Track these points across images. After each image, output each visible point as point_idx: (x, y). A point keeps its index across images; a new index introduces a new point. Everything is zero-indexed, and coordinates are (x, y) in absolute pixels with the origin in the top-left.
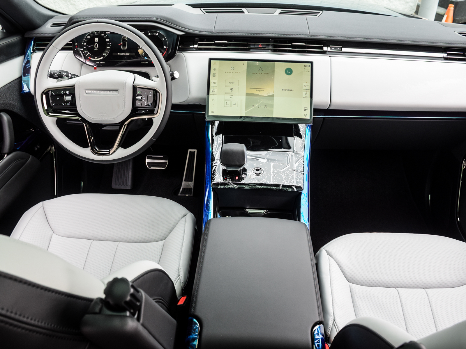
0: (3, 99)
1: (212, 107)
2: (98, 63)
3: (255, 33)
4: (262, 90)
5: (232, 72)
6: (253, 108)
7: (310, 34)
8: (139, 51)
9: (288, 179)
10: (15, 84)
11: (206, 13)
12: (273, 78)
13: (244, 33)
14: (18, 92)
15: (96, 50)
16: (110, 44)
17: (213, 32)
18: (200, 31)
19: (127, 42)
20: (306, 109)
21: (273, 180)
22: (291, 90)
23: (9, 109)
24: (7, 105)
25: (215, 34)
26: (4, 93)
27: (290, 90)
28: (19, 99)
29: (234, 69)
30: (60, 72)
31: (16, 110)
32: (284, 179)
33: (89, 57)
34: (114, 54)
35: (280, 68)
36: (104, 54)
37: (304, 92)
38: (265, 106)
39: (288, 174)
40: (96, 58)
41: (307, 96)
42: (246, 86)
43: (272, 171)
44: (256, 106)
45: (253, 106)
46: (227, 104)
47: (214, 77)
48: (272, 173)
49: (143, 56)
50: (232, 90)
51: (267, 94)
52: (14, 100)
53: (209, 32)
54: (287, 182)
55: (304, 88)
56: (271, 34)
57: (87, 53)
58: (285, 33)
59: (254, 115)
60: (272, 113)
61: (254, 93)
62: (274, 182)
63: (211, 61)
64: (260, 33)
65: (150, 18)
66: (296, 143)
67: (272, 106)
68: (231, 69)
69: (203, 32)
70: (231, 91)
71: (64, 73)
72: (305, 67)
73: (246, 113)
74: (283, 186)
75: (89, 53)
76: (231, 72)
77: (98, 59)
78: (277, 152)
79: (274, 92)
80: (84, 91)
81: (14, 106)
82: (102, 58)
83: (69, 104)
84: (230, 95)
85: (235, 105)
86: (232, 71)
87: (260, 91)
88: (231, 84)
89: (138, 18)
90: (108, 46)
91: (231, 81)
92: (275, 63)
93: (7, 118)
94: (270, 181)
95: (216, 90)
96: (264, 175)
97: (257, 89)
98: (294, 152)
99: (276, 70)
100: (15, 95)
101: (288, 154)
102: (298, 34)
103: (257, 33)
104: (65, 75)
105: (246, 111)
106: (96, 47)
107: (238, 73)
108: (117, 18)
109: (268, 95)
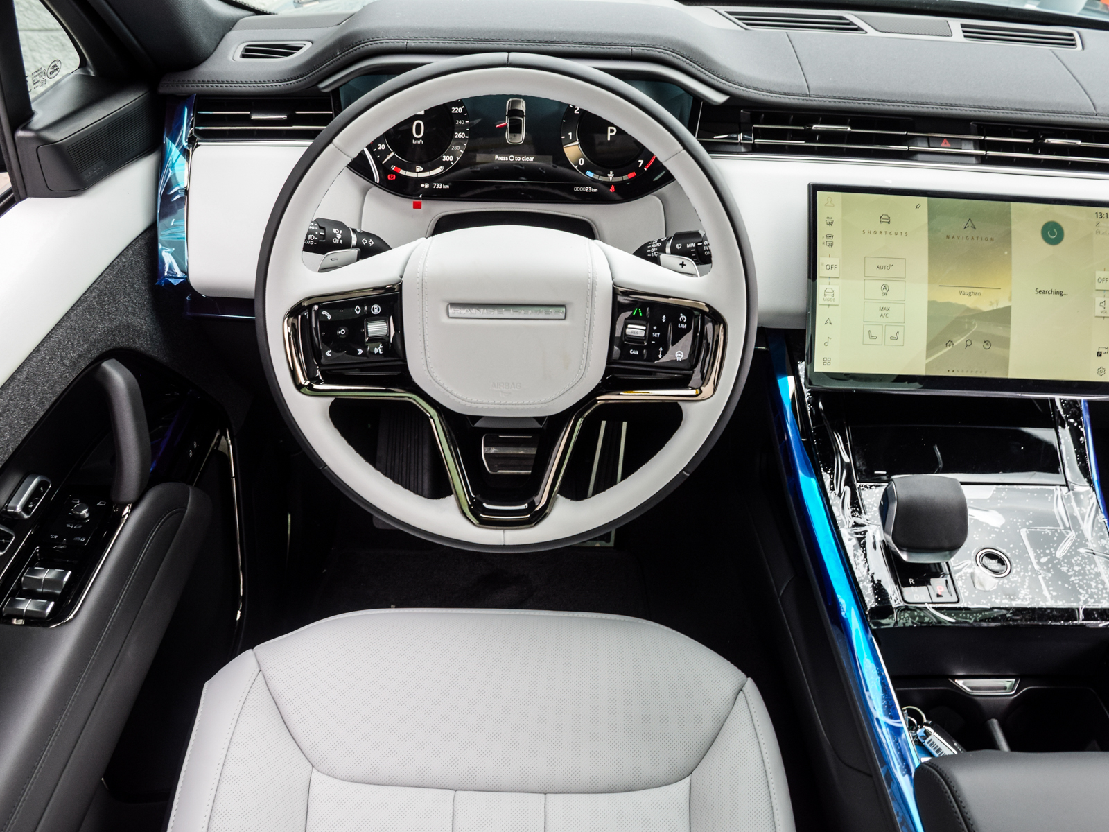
0: (109, 314)
1: (826, 344)
2: (427, 186)
3: (937, 104)
4: (976, 290)
5: (883, 233)
6: (949, 348)
7: (1099, 111)
8: (564, 149)
9: (1090, 586)
10: (137, 255)
11: (747, 24)
12: (1006, 253)
13: (903, 102)
14: (146, 281)
15: (417, 142)
16: (466, 125)
17: (807, 95)
18: (767, 91)
19: (524, 120)
20: (1103, 350)
21: (1050, 594)
22: (1061, 294)
23: (125, 345)
24: (119, 332)
25: (815, 102)
26: (110, 293)
27: (1056, 292)
28: (148, 303)
29: (889, 222)
30: (323, 228)
31: (142, 344)
32: (1081, 587)
33: (393, 168)
34: (480, 157)
35: (1026, 221)
36: (446, 158)
37: (1099, 300)
38: (985, 344)
39: (1083, 568)
40: (419, 169)
41: (1106, 312)
42: (929, 278)
43: (1034, 561)
44: (959, 341)
45: (950, 343)
46: (871, 337)
47: (830, 245)
48: (1037, 567)
49: (580, 167)
50: (885, 291)
51: (992, 304)
52: (137, 310)
53: (794, 95)
54: (1091, 596)
55: (1099, 286)
56: (984, 107)
57: (387, 152)
58: (1027, 108)
59: (951, 371)
60: (1005, 363)
61: (954, 302)
62: (1056, 601)
63: (818, 193)
64: (951, 105)
65: (643, 46)
66: (1067, 457)
67: (1005, 343)
68: (881, 222)
69: (776, 93)
70: (884, 294)
71: (335, 231)
72: (1098, 220)
73: (927, 365)
74: (1089, 614)
75: (393, 154)
76: (881, 233)
77: (426, 174)
78: (1020, 487)
79: (1010, 300)
80: (443, 306)
81: (138, 332)
82: (439, 170)
83: (378, 350)
84: (882, 305)
85: (896, 338)
86: (884, 226)
87: (970, 294)
88: (883, 273)
89: (603, 44)
90: (461, 129)
91: (882, 263)
92: (1012, 203)
93: (125, 379)
94: (1045, 599)
95: (836, 288)
96: (1018, 573)
97: (961, 289)
98: (1067, 485)
99: (1015, 227)
100: (137, 292)
101: (1052, 492)
102: (1063, 110)
103: (941, 105)
104: (339, 236)
105: (928, 357)
106: (418, 132)
107: (904, 234)
108: (529, 41)
109: (995, 308)
